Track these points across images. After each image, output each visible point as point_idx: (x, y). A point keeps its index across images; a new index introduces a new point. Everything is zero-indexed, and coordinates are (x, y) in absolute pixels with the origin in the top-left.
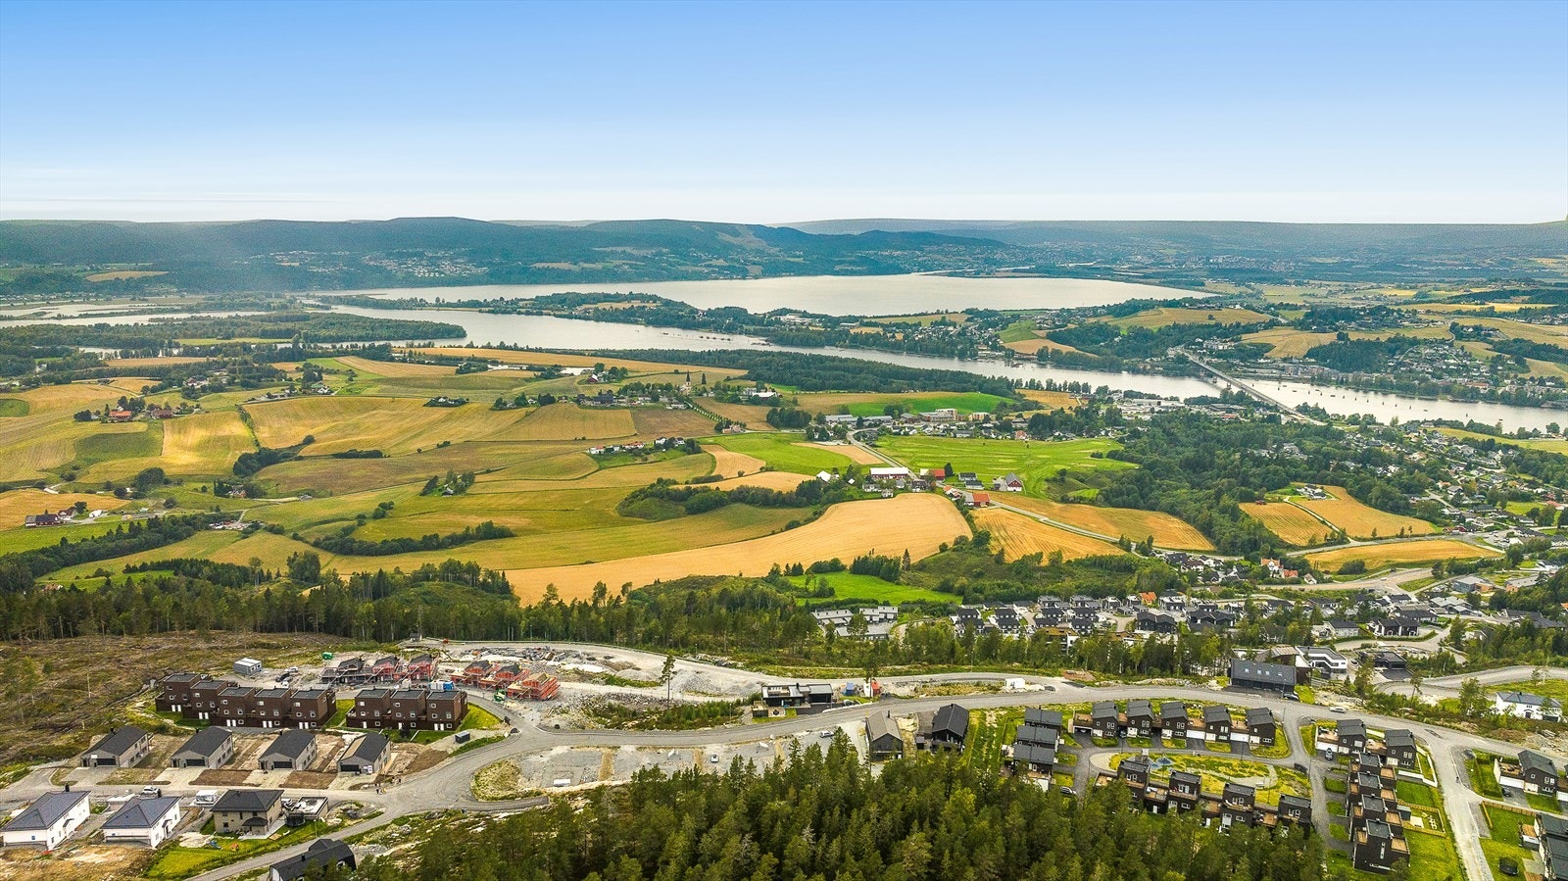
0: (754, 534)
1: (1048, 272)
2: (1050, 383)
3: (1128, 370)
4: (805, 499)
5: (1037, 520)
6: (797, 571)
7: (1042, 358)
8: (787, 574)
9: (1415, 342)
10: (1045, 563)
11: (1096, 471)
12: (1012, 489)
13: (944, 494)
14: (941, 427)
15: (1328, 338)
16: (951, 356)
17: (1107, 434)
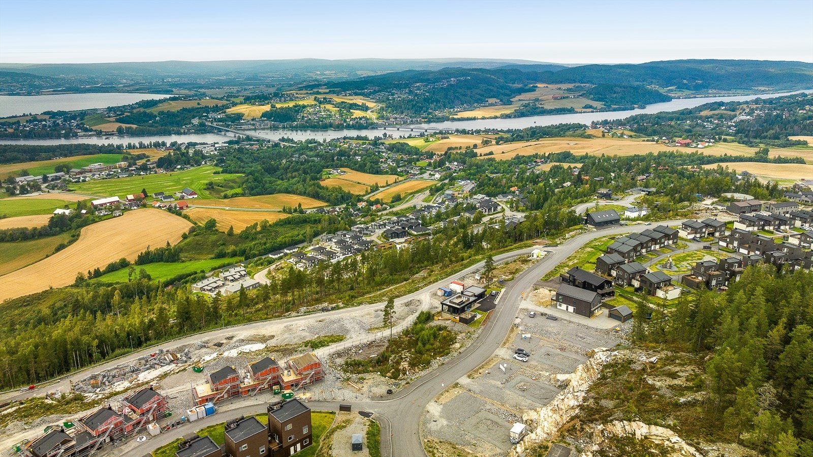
0: (23, 263)
2: (141, 144)
3: (175, 134)
4: (58, 229)
5: (224, 209)
6: (97, 273)
7: (120, 133)
8: (90, 278)
9: (304, 107)
10: (259, 229)
11: (225, 180)
12: (191, 197)
13: (154, 207)
14: (103, 173)
15: (267, 108)
16: (59, 137)
17: (206, 163)
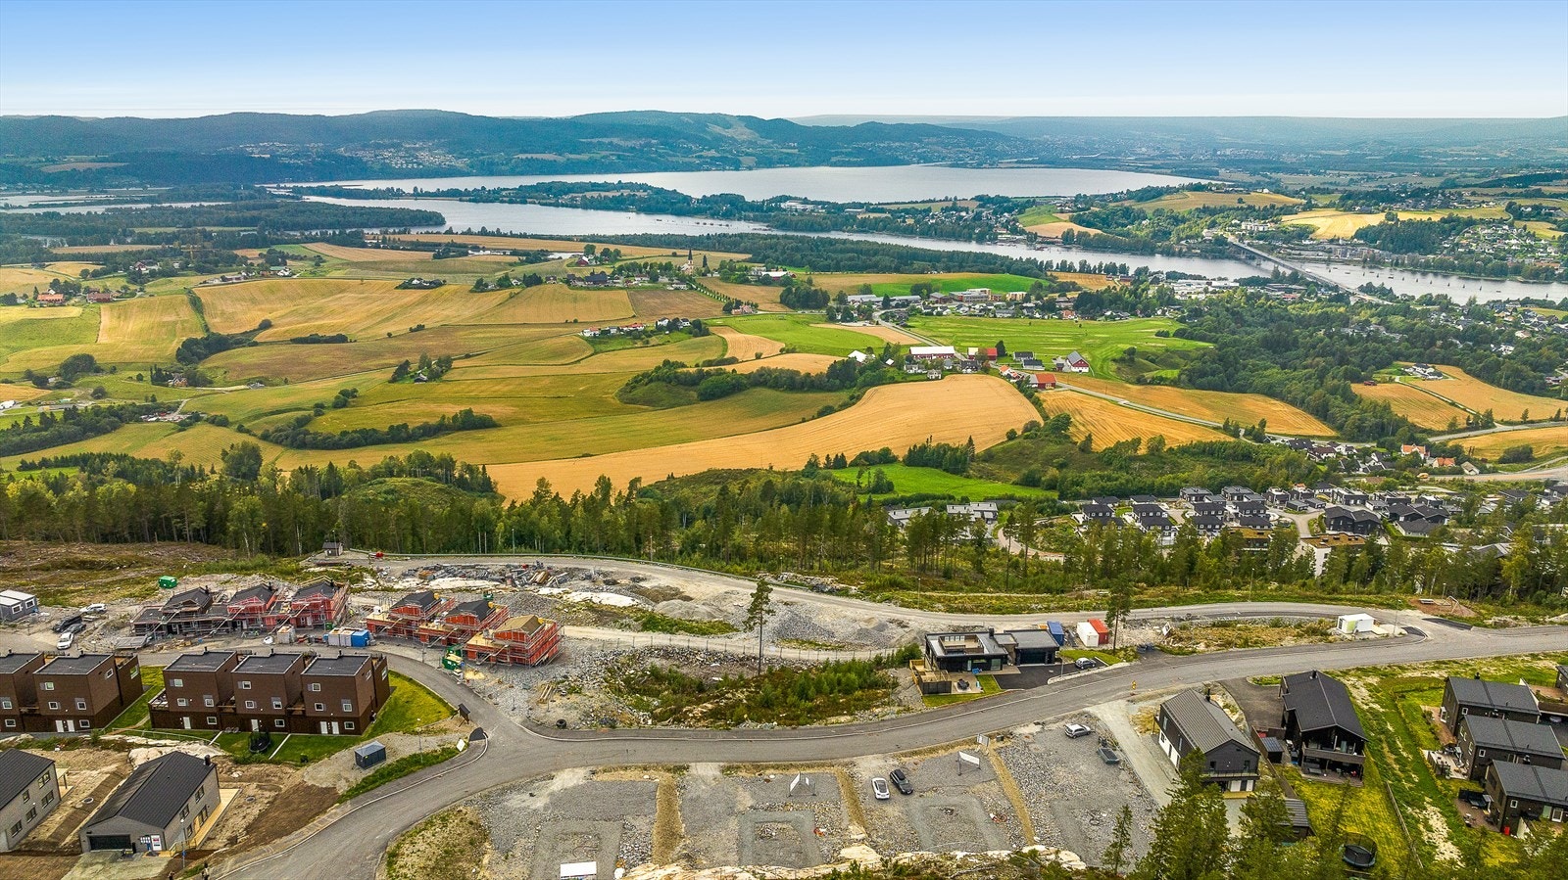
0: (781, 421)
1: (1053, 163)
2: (1083, 264)
3: (1162, 253)
4: (837, 382)
5: (1116, 403)
6: (839, 463)
7: (1067, 241)
8: (827, 467)
9: (1470, 223)
10: (1142, 451)
11: (1167, 351)
12: (1076, 370)
13: (1000, 375)
14: (977, 306)
15: (1375, 220)
16: (968, 239)
17: (1164, 313)
